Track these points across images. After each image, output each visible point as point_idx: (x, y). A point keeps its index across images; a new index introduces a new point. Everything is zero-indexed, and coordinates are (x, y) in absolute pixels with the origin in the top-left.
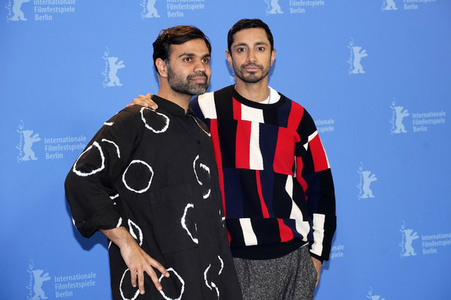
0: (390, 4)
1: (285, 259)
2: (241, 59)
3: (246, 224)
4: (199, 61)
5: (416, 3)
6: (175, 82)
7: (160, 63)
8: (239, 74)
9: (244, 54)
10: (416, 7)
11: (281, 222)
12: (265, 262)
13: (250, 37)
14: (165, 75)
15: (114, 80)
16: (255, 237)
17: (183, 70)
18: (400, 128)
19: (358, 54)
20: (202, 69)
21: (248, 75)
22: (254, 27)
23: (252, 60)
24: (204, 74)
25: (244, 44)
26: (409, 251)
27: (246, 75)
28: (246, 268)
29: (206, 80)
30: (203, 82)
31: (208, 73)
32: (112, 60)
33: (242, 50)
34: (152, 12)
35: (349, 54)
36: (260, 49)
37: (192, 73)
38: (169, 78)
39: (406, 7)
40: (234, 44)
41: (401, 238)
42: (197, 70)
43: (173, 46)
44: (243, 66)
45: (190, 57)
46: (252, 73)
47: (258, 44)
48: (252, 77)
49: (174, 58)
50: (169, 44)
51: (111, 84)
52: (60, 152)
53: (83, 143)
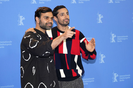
0: (111, 1)
1: (74, 81)
3: (62, 71)
4: (50, 19)
5: (119, 1)
6: (42, 25)
7: (37, 18)
10: (119, 2)
11: (73, 70)
12: (68, 82)
14: (38, 22)
15: (21, 23)
16: (65, 75)
17: (45, 21)
18: (113, 41)
19: (100, 17)
20: (51, 22)
24: (51, 23)
28: (61, 84)
29: (51, 25)
30: (51, 26)
31: (52, 23)
32: (21, 17)
34: (34, 2)
35: (97, 17)
37: (48, 22)
38: (40, 23)
39: (116, 2)
41: (113, 76)
42: (49, 22)
43: (42, 13)
45: (47, 18)
49: (42, 17)
50: (41, 13)
51: (20, 25)
52: (3, 46)
53: (11, 43)
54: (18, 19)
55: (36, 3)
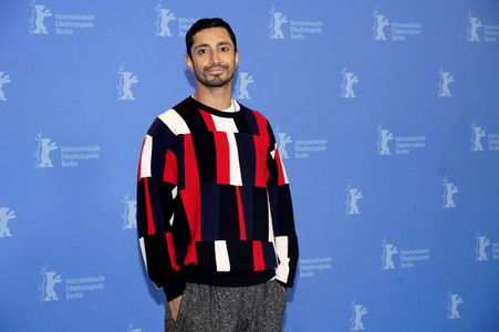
2: (203, 61)
3: (221, 247)
8: (202, 77)
9: (206, 56)
13: (212, 37)
15: (127, 94)
16: (229, 262)
19: (351, 79)
21: (212, 78)
22: (215, 26)
23: (216, 61)
25: (205, 45)
26: (389, 264)
27: (210, 78)
32: (127, 75)
33: (203, 51)
34: (165, 31)
36: (223, 49)
40: (194, 46)
44: (206, 69)
46: (217, 76)
47: (221, 44)
48: (217, 81)
51: (124, 98)
52: (75, 160)
53: (97, 152)
54: (119, 80)
55: (169, 34)
